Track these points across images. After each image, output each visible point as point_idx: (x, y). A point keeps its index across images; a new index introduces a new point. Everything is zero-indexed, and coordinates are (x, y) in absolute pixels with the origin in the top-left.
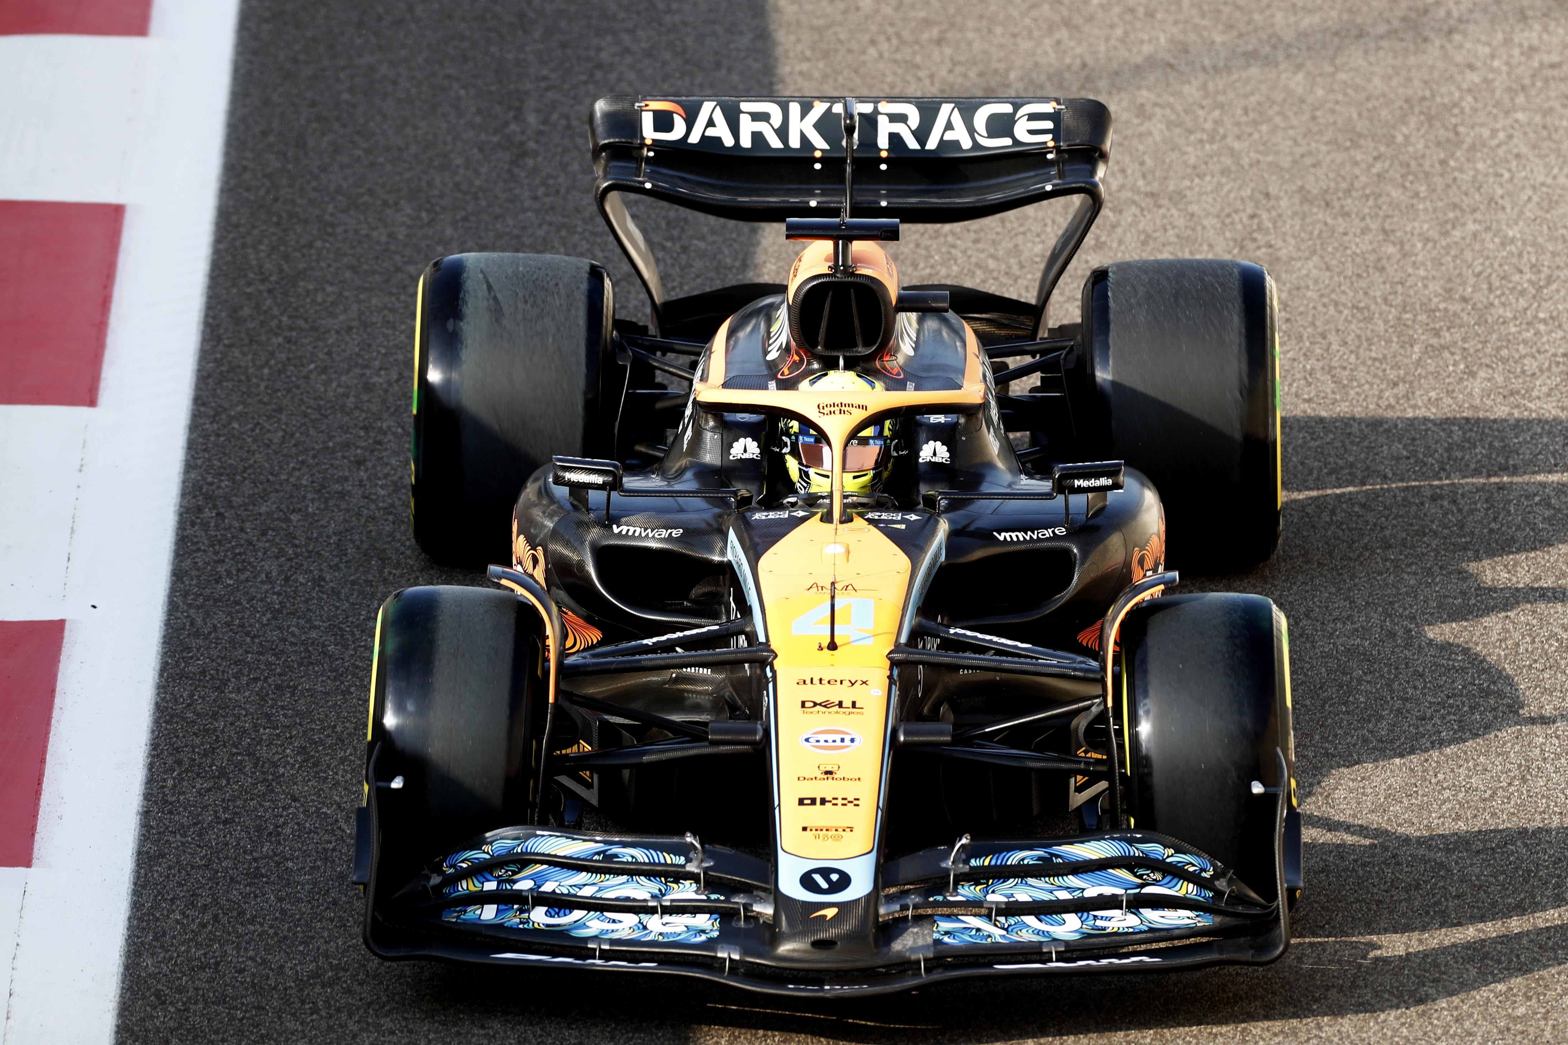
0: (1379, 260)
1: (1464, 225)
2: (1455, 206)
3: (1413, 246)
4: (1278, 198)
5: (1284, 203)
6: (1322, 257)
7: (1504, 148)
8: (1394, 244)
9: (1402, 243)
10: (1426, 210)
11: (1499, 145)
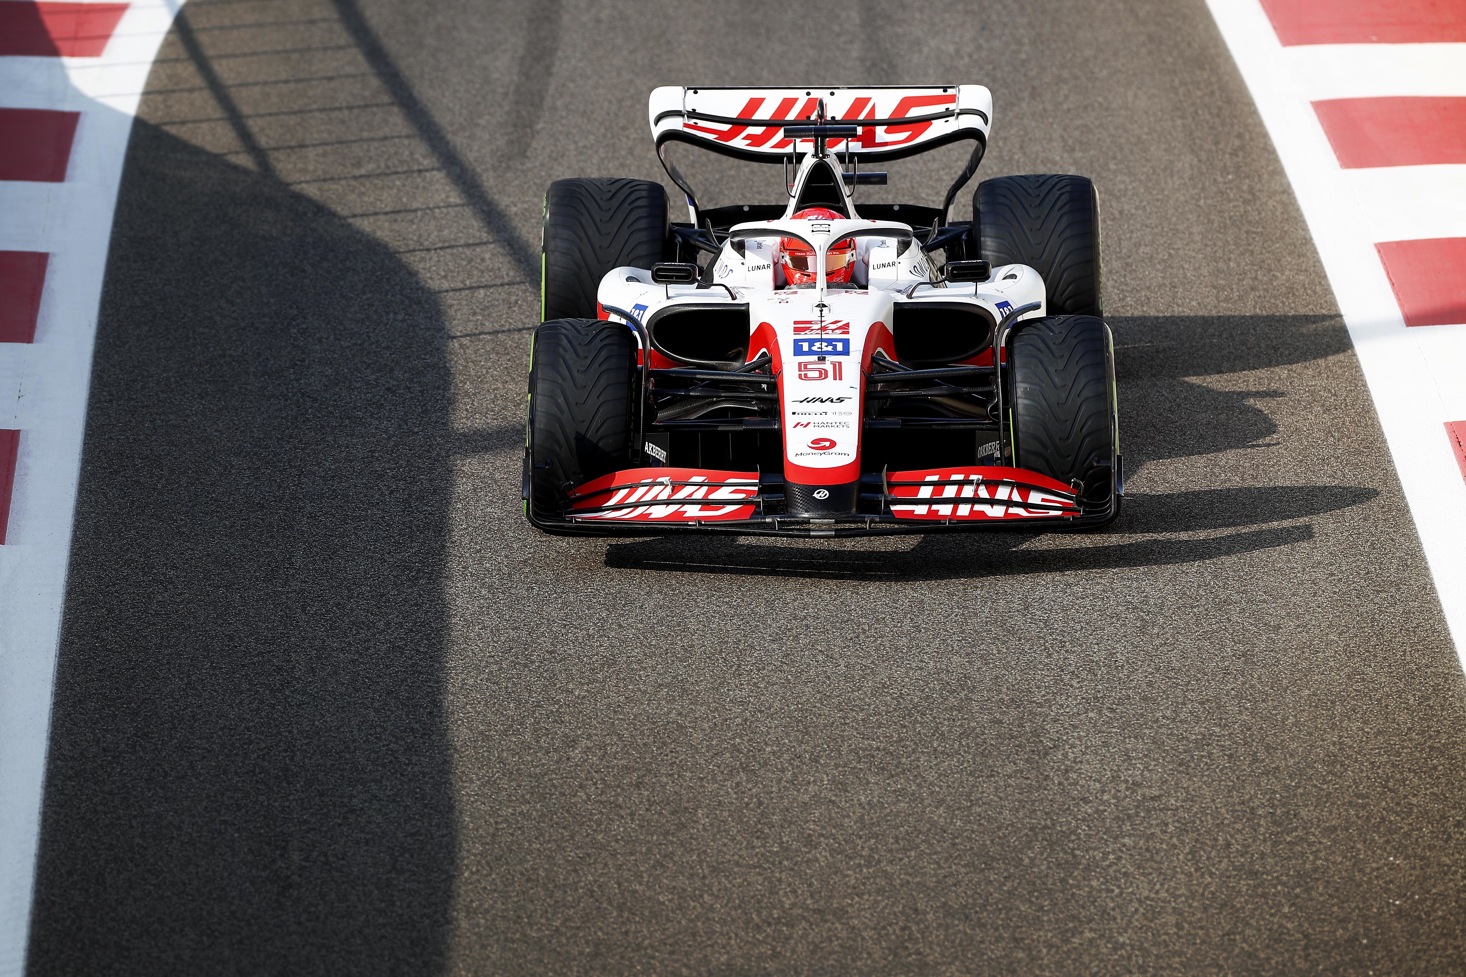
0: (1011, 963)
1: (1082, 933)
2: (1074, 918)
3: (1040, 951)
4: (925, 913)
5: (930, 916)
6: (963, 962)
7: (1114, 868)
8: (1024, 950)
9: (1030, 949)
10: (1049, 921)
11: (1109, 866)
